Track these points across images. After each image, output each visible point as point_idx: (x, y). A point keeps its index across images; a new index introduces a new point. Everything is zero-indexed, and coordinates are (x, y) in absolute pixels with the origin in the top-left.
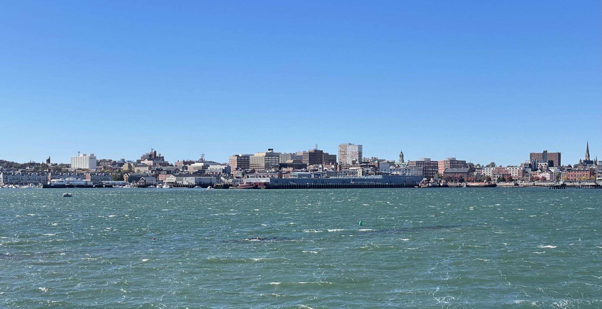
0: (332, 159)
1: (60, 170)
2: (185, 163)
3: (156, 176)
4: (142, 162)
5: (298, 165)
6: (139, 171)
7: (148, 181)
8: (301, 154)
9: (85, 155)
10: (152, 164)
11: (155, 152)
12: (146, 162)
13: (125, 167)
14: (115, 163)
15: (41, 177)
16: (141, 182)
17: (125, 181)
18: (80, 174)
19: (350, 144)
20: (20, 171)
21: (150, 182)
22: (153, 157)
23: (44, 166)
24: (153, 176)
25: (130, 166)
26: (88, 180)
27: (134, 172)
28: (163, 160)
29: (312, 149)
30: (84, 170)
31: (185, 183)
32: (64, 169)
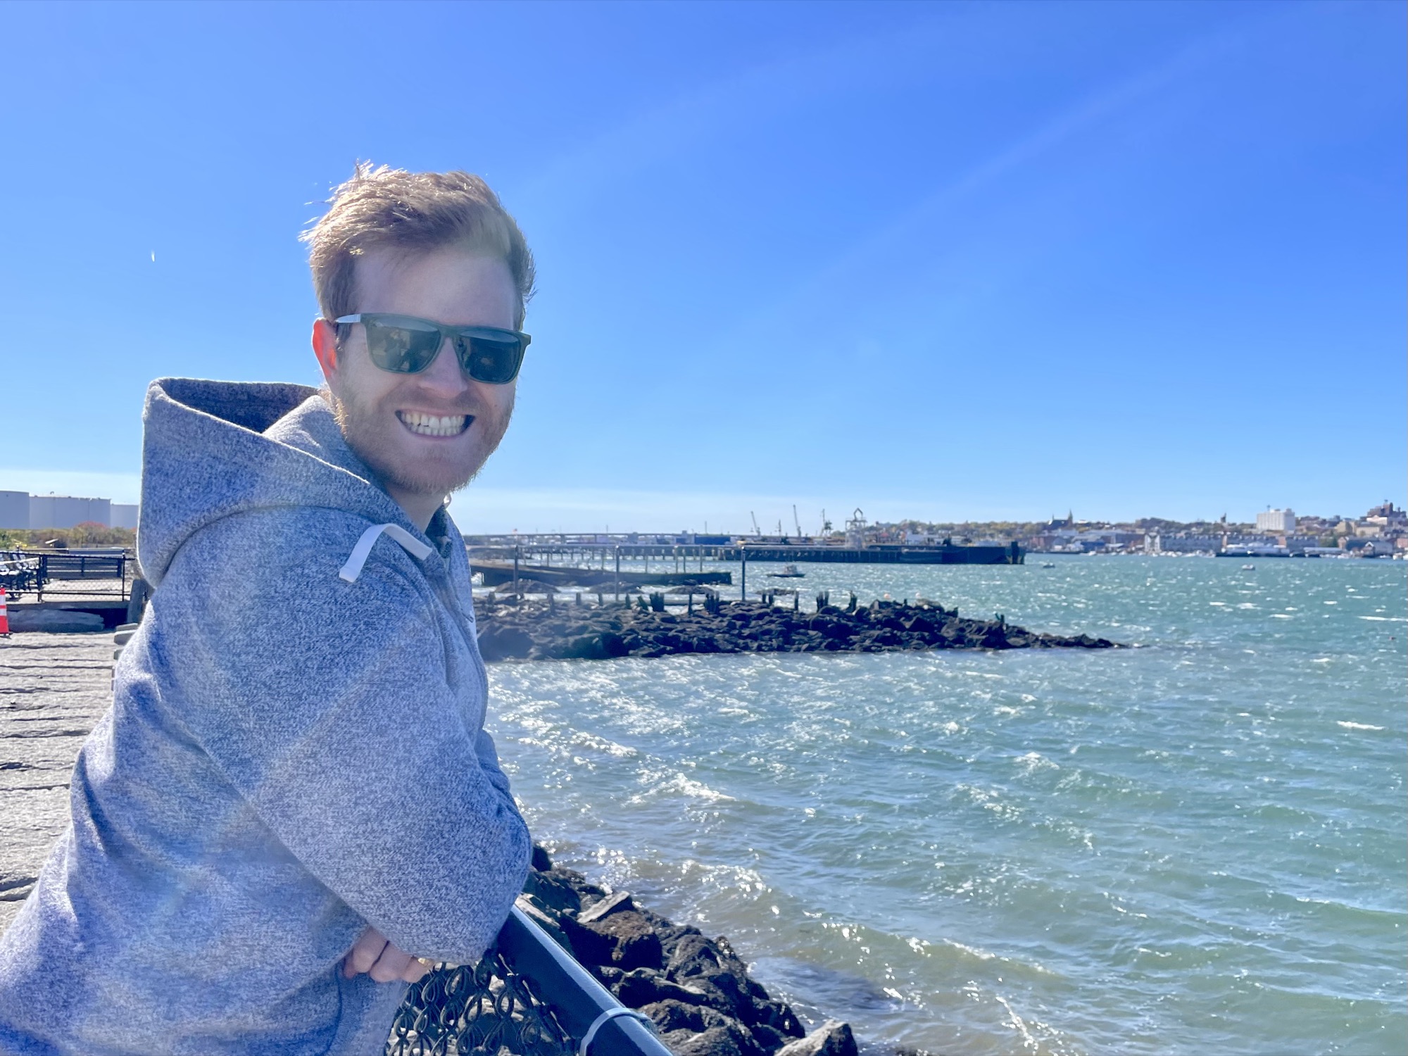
1: (1239, 532)
3: (1393, 541)
4: (1369, 519)
6: (1363, 533)
7: (1379, 548)
9: (1278, 510)
10: (1385, 523)
11: (1391, 505)
12: (1376, 519)
13: (1341, 528)
14: (1324, 522)
15: (1213, 541)
16: (1368, 548)
17: (1340, 548)
18: (1270, 538)
20: (1182, 534)
21: (1383, 550)
22: (1387, 512)
23: (1218, 527)
24: (1388, 541)
25: (1348, 526)
26: (1282, 546)
27: (1355, 535)
28: (1405, 516)
30: (1276, 532)
32: (1245, 531)
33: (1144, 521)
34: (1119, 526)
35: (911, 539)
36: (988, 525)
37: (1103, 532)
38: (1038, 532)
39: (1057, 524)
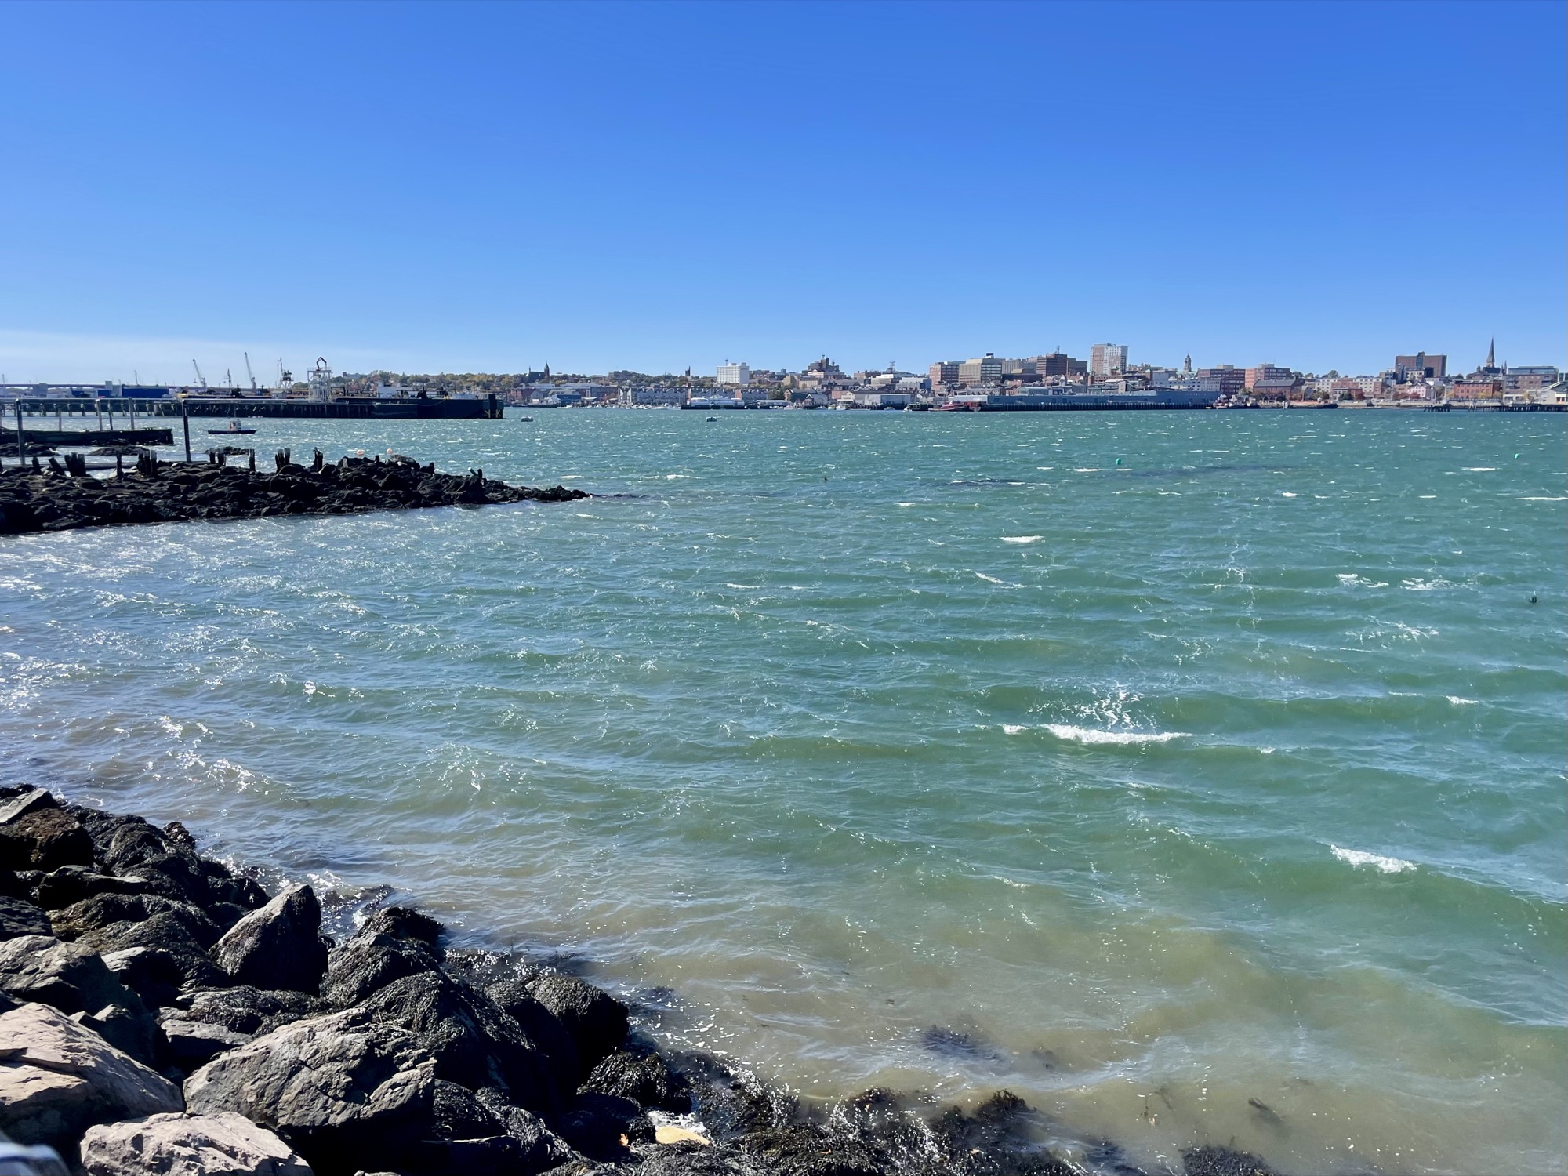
0: (1080, 367)
1: (702, 385)
2: (868, 374)
3: (828, 393)
4: (809, 373)
5: (1030, 376)
6: (804, 386)
7: (817, 400)
8: (1035, 360)
9: (735, 364)
10: (822, 377)
11: (827, 359)
12: (815, 373)
13: (787, 381)
14: (773, 376)
15: (679, 393)
16: (808, 402)
17: (786, 401)
18: (727, 390)
19: (1109, 345)
20: (652, 386)
21: (820, 401)
22: (824, 366)
23: (683, 380)
24: (823, 393)
25: (793, 379)
26: (738, 398)
27: (798, 388)
28: (837, 370)
29: (1051, 353)
30: (733, 385)
31: (867, 403)
32: (707, 384)
33: (617, 374)
34: (594, 378)
35: (385, 392)
36: (465, 377)
37: (579, 385)
38: (516, 385)
39: (534, 376)
